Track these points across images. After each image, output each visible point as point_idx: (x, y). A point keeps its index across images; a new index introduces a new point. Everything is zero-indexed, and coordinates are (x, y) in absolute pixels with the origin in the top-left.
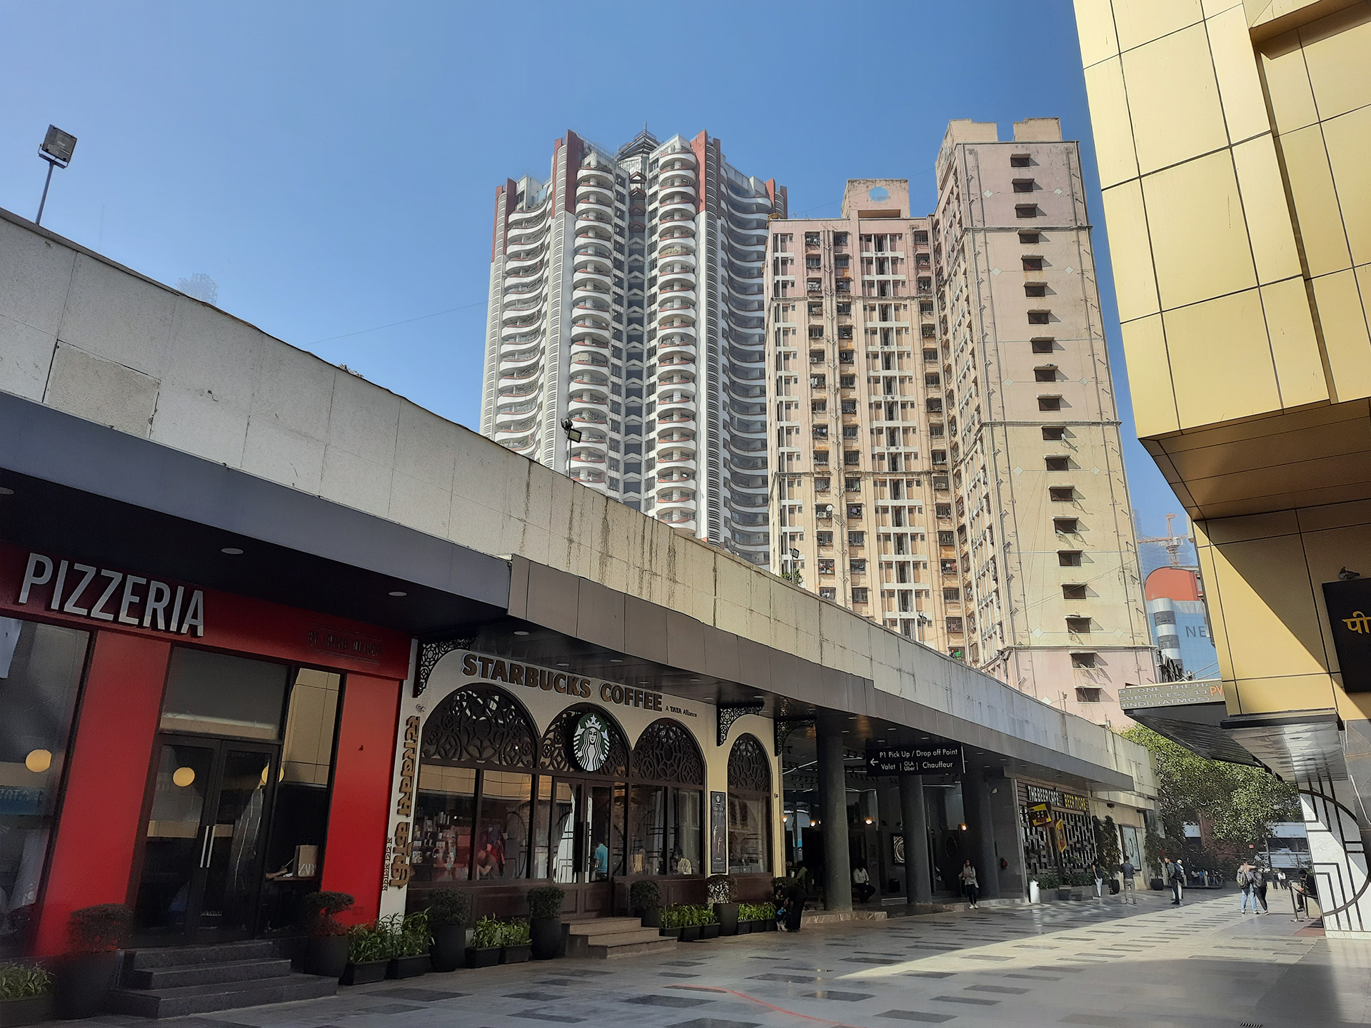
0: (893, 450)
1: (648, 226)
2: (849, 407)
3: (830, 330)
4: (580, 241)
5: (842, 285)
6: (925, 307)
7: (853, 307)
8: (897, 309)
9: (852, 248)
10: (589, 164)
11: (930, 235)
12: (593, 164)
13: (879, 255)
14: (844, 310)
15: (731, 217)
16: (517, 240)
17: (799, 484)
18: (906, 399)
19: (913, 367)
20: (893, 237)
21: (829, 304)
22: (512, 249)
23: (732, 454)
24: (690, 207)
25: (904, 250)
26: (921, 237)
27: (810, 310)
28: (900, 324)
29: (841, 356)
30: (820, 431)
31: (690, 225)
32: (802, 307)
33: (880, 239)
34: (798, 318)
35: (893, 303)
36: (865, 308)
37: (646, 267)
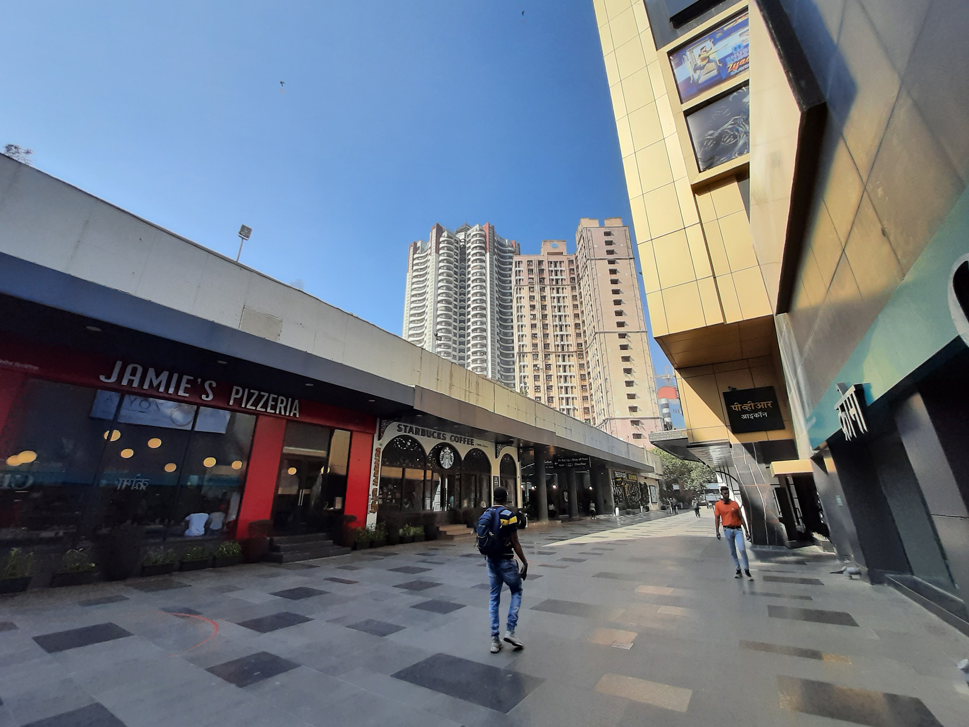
0: (562, 343)
1: (467, 258)
2: (545, 326)
3: (538, 297)
5: (542, 280)
6: (573, 288)
7: (546, 288)
8: (562, 289)
9: (545, 266)
10: (444, 235)
11: (574, 261)
12: (446, 236)
13: (556, 269)
14: (542, 289)
15: (499, 255)
16: (417, 264)
17: (527, 356)
18: (567, 323)
19: (569, 311)
20: (560, 262)
21: (537, 287)
22: (415, 268)
23: (501, 345)
24: (483, 251)
25: (565, 267)
26: (571, 262)
27: (530, 290)
28: (564, 295)
29: (542, 307)
30: (534, 336)
31: (483, 258)
32: (526, 288)
33: (556, 263)
34: (525, 293)
35: (561, 287)
36: (550, 289)
37: (467, 274)
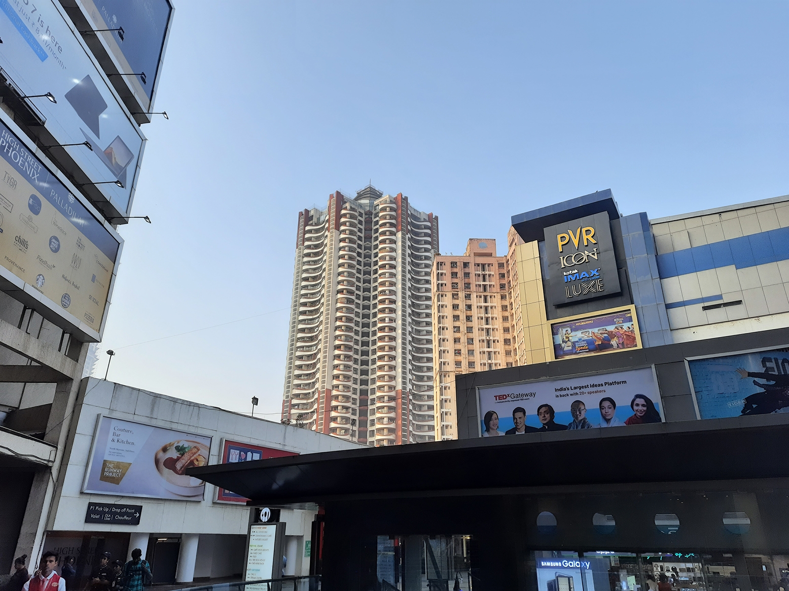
0: (490, 361)
1: (374, 236)
2: (470, 341)
3: (462, 306)
4: (342, 244)
5: (467, 286)
6: (503, 297)
7: (472, 296)
8: (491, 297)
9: (472, 269)
10: (346, 207)
12: (348, 207)
13: (483, 273)
14: (468, 297)
15: (412, 232)
16: (309, 239)
17: (449, 376)
18: (495, 338)
19: (498, 324)
20: (489, 265)
21: (462, 295)
22: (307, 243)
24: (394, 229)
25: (494, 271)
26: (501, 265)
27: (453, 297)
28: (492, 305)
29: (466, 318)
30: (458, 352)
31: (393, 237)
32: (449, 295)
33: (483, 265)
34: (448, 301)
35: (489, 294)
36: (477, 297)
37: (373, 256)
